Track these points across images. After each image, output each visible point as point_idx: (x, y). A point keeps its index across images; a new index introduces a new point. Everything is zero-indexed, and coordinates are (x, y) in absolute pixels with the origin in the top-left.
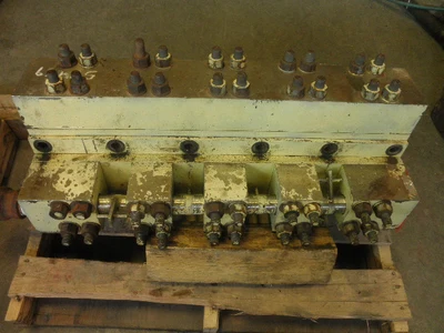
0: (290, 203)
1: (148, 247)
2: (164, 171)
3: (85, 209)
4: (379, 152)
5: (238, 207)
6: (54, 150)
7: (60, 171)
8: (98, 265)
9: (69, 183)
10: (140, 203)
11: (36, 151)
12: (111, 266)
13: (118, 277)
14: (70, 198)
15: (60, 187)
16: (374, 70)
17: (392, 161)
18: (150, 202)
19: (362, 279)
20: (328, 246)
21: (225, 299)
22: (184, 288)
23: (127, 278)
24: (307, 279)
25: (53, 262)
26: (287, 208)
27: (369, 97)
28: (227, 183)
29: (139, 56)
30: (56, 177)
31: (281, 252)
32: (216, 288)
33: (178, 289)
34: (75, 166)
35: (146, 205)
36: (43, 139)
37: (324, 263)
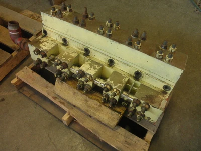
0: (108, 84)
1: (57, 78)
2: (74, 55)
3: (43, 54)
4: (160, 86)
5: (88, 76)
6: (48, 35)
7: (45, 41)
8: (44, 80)
9: (45, 45)
10: (59, 60)
11: (43, 33)
12: (48, 82)
13: (47, 87)
14: (41, 49)
15: (41, 45)
16: (170, 49)
17: (164, 93)
18: (63, 62)
19: (131, 138)
20: (119, 113)
21: (74, 113)
22: (64, 101)
23: (49, 88)
24: (106, 122)
25: (33, 73)
26: (106, 85)
27: (157, 56)
28: (91, 67)
29: (84, 13)
30: (43, 42)
31: (99, 104)
32: (74, 107)
33: (62, 101)
34: (50, 42)
35: (61, 62)
36: (46, 30)
37: (114, 118)
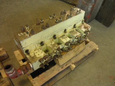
4: (81, 23)
6: (29, 51)
10: (55, 50)
11: (25, 53)
13: (54, 70)
23: (55, 69)
25: (39, 77)
26: (77, 37)
30: (35, 55)
32: (71, 60)
33: (65, 65)
37: (84, 44)
